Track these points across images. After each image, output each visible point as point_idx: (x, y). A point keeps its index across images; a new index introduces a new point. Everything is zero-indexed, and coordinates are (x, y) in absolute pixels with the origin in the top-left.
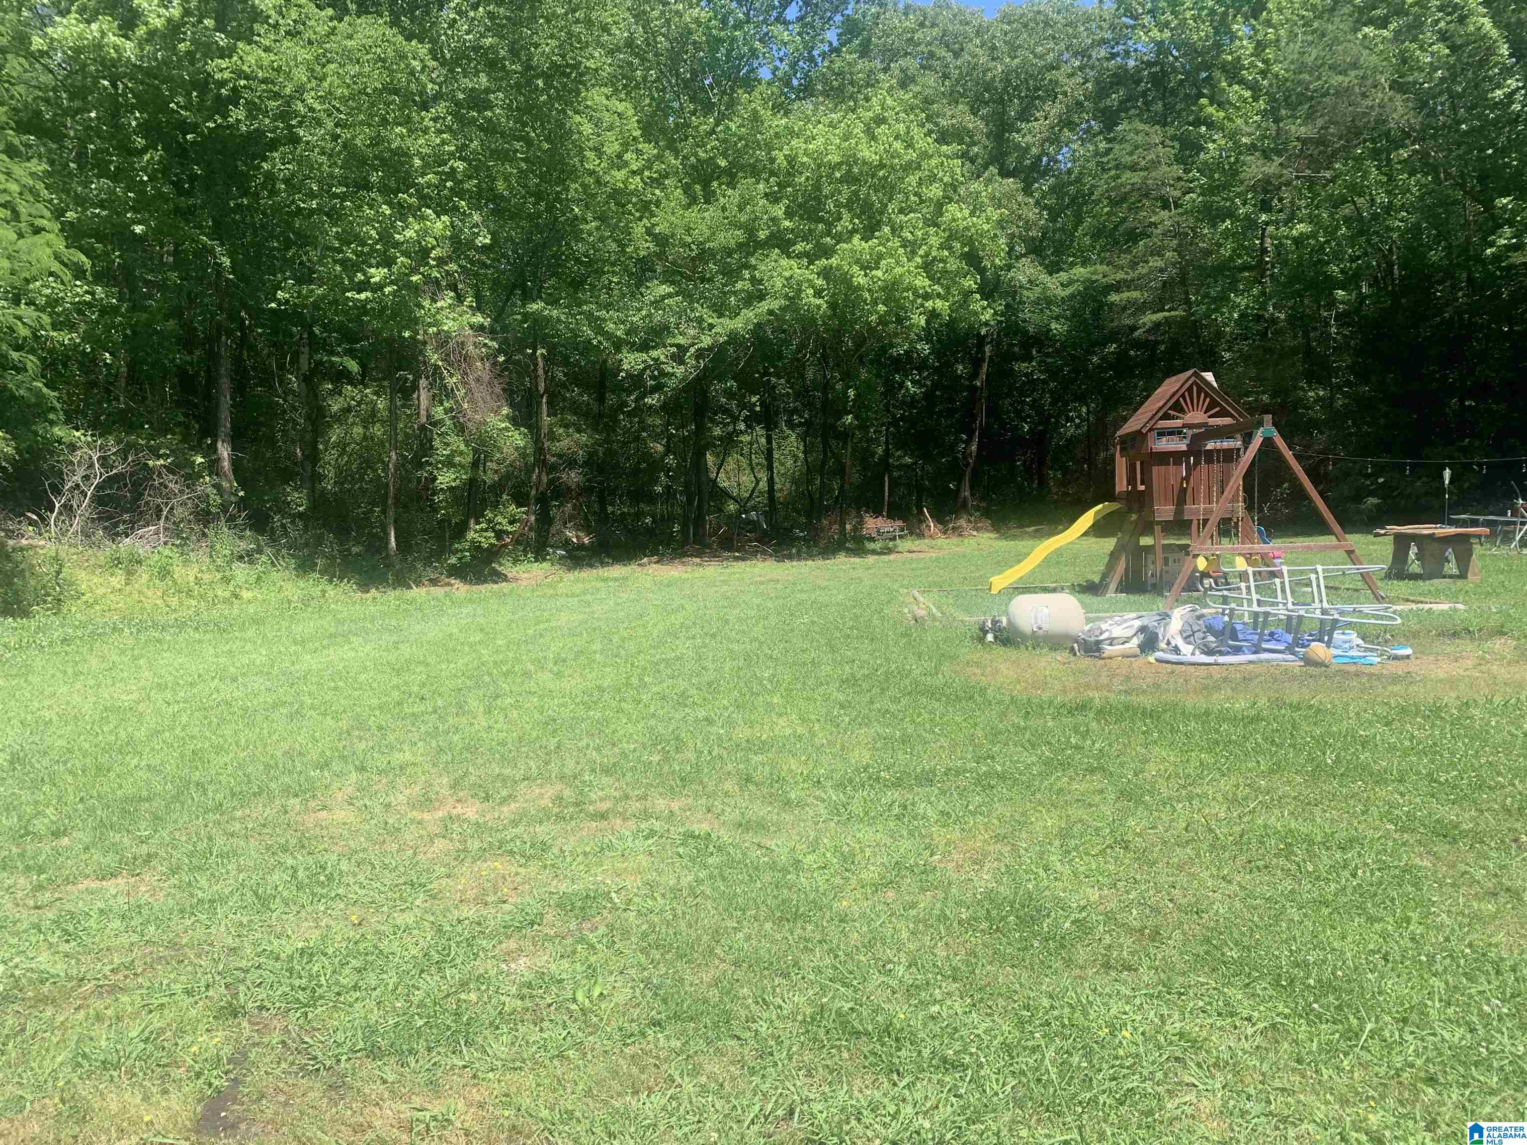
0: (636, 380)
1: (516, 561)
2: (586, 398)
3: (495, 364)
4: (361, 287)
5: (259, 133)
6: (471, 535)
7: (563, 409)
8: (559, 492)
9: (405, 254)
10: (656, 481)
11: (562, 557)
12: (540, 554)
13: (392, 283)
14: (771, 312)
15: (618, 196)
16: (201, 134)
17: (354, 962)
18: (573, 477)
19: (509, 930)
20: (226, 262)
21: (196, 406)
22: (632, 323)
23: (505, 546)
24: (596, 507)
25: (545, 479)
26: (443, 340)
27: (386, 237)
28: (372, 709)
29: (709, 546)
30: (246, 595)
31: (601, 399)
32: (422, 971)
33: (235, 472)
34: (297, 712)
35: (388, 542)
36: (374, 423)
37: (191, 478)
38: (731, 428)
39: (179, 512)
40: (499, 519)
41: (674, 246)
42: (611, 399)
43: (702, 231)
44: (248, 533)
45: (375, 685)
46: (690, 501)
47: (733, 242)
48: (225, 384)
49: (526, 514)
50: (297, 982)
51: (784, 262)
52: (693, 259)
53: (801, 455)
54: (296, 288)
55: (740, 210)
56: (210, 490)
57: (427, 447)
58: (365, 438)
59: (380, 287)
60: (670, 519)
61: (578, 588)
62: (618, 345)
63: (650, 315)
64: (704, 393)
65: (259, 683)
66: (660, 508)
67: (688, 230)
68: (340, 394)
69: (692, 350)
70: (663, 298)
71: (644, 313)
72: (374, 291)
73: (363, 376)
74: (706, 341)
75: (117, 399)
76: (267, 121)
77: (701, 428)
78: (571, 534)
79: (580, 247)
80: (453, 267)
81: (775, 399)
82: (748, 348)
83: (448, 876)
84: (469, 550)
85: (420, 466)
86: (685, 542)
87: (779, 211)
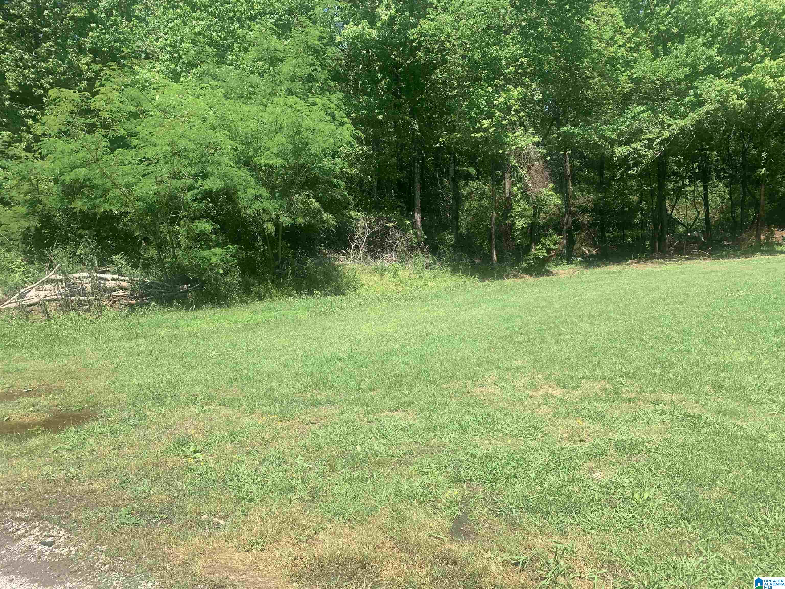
0: (623, 161)
1: (557, 264)
2: (592, 174)
3: (545, 162)
4: (477, 131)
5: (430, 61)
6: (533, 251)
7: (579, 182)
8: (578, 227)
9: (499, 111)
10: (635, 217)
11: (581, 261)
12: (570, 261)
13: (493, 126)
14: (708, 112)
15: (612, 61)
16: (404, 68)
17: (512, 463)
18: (586, 218)
19: (589, 456)
20: (417, 127)
21: (405, 197)
22: (621, 130)
23: (552, 256)
24: (599, 234)
25: (570, 220)
26: (518, 152)
27: (490, 103)
28: (497, 339)
29: (668, 252)
30: (430, 284)
31: (601, 175)
32: (547, 472)
33: (423, 227)
34: (463, 339)
35: (492, 257)
36: (483, 198)
37: (405, 231)
38: (680, 183)
39: (401, 247)
40: (548, 243)
41: (645, 83)
42: (607, 174)
43: (662, 72)
44: (429, 255)
45: (497, 327)
46: (656, 227)
47: (683, 75)
48: (418, 186)
49: (562, 239)
50: (486, 470)
51: (717, 81)
52: (657, 89)
53: (727, 196)
54: (448, 136)
55: (687, 56)
56: (413, 236)
57: (509, 208)
58: (480, 206)
59: (487, 129)
60: (644, 238)
61: (593, 278)
62: (612, 142)
63: (631, 124)
64: (664, 164)
65: (443, 325)
66: (637, 233)
67: (654, 73)
68: (467, 185)
69: (657, 140)
70: (639, 113)
71: (628, 123)
72: (484, 131)
73: (477, 175)
74: (666, 134)
75: (373, 197)
76: (433, 55)
77: (662, 186)
78: (585, 249)
79: (589, 93)
80: (523, 114)
81: (708, 164)
82: (693, 135)
83: (552, 425)
84: (533, 259)
85: (506, 218)
86: (653, 251)
87: (713, 52)
